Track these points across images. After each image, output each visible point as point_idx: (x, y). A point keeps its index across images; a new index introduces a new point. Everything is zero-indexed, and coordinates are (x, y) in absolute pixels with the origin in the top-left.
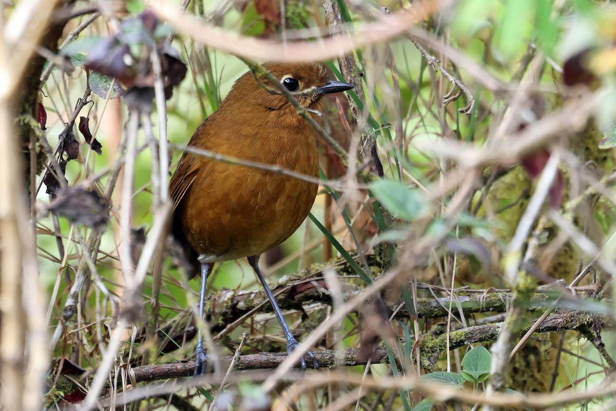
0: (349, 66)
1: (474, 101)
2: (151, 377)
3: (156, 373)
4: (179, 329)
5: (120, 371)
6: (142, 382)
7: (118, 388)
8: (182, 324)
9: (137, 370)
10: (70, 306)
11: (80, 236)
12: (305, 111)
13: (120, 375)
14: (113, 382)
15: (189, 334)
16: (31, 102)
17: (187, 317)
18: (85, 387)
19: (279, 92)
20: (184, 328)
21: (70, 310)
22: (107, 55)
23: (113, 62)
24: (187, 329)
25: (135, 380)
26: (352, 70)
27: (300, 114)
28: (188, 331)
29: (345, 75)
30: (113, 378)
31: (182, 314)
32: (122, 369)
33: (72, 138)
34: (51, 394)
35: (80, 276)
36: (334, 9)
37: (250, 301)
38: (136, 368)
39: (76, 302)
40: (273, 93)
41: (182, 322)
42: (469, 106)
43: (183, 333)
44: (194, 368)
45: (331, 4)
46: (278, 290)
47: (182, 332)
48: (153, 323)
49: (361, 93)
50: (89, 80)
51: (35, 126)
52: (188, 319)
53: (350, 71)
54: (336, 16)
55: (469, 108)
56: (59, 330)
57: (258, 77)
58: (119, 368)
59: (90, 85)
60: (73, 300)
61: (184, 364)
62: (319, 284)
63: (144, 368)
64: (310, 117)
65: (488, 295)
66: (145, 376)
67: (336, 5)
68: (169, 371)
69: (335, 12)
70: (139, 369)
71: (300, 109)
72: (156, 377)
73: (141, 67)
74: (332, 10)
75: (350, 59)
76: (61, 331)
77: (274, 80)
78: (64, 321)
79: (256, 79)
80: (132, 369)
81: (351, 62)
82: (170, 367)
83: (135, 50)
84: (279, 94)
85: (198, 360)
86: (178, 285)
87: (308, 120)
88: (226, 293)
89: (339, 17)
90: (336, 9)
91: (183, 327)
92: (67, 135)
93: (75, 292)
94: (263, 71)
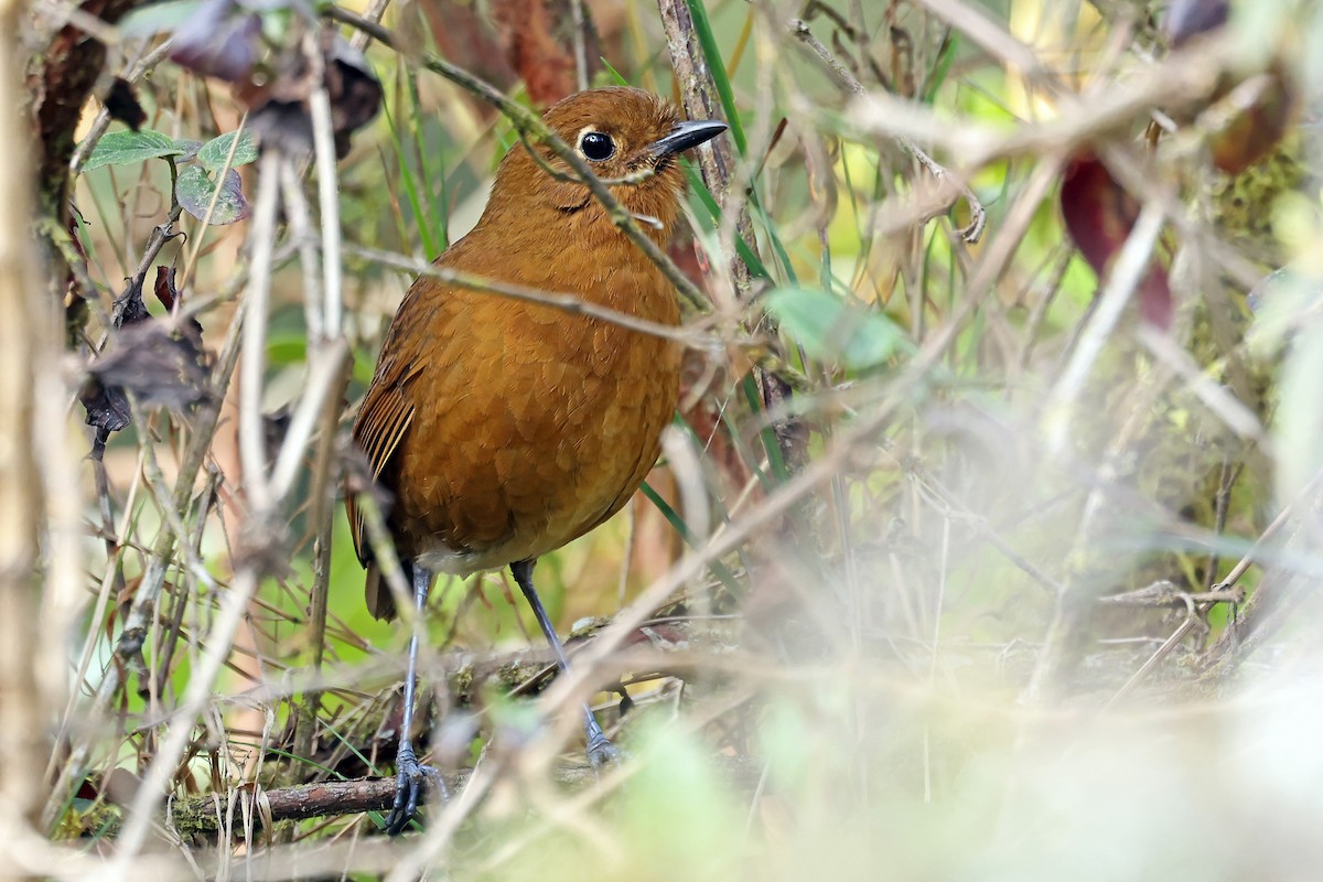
0: (722, 171)
1: (983, 213)
2: (303, 809)
3: (314, 803)
4: (363, 736)
5: (239, 797)
6: (285, 821)
7: (234, 834)
8: (369, 725)
9: (274, 796)
10: (135, 629)
11: (157, 471)
12: (629, 218)
13: (238, 805)
14: (223, 820)
15: (383, 745)
16: (56, 190)
17: (379, 710)
18: (165, 828)
19: (576, 176)
20: (374, 732)
21: (135, 636)
22: (214, 35)
23: (228, 48)
24: (379, 735)
25: (269, 816)
26: (728, 180)
27: (618, 224)
28: (382, 740)
29: (714, 190)
30: (224, 811)
31: (367, 703)
32: (244, 793)
33: (141, 309)
34: (94, 814)
35: (156, 568)
36: (691, 53)
37: (511, 672)
38: (273, 791)
39: (148, 622)
40: (562, 178)
41: (368, 720)
42: (973, 224)
43: (371, 745)
44: (394, 792)
45: (685, 43)
46: (571, 645)
47: (369, 742)
48: (309, 712)
49: (748, 229)
50: (177, 187)
51: (61, 242)
52: (382, 714)
53: (724, 183)
54: (696, 68)
55: (973, 229)
56: (111, 680)
57: (530, 144)
58: (236, 791)
59: (178, 197)
60: (142, 618)
61: (372, 784)
62: (657, 631)
63: (289, 791)
64: (640, 231)
65: (1012, 654)
66: (291, 807)
67: (696, 44)
68: (340, 797)
69: (693, 59)
70: (279, 794)
71: (619, 213)
72: (315, 810)
73: (287, 60)
74: (686, 53)
75: (725, 157)
76: (115, 682)
77: (564, 150)
78: (122, 661)
79: (528, 148)
80: (263, 793)
81: (726, 164)
82: (344, 790)
83: (274, 27)
84: (574, 182)
85: (401, 776)
86: (362, 646)
87: (636, 236)
88: (462, 656)
89: (702, 68)
90: (696, 53)
91: (370, 731)
92: (130, 303)
93: (145, 602)
94: (541, 130)
